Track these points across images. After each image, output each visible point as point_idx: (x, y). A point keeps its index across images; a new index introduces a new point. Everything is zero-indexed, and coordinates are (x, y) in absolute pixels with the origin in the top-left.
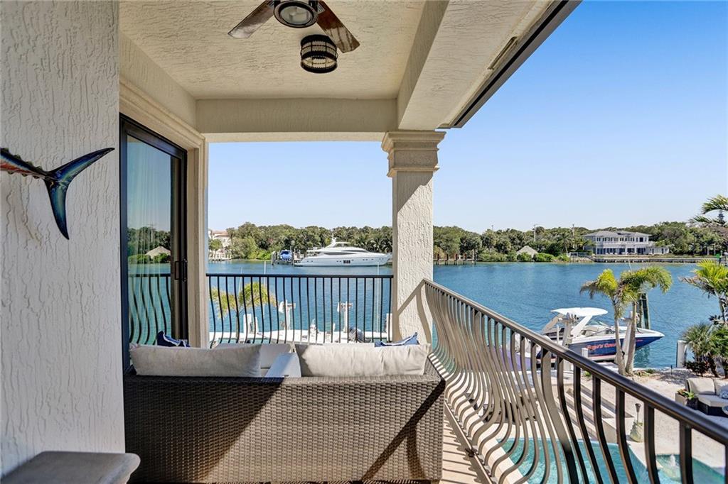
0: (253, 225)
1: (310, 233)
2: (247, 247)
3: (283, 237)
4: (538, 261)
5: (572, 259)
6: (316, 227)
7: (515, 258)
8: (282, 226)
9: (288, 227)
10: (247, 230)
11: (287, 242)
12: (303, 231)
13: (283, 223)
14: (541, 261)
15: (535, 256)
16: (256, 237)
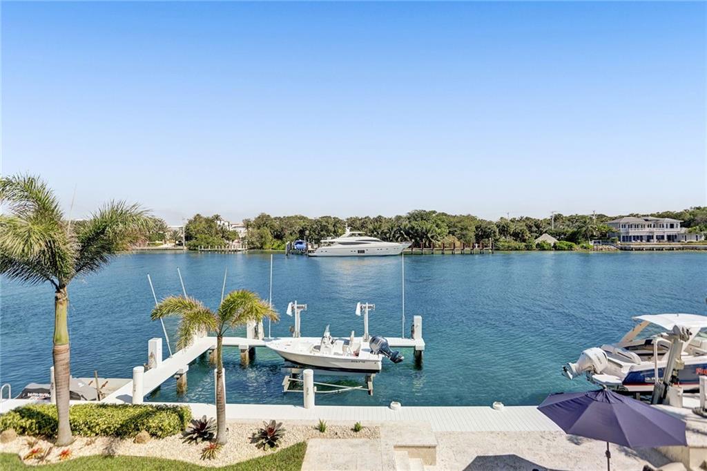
0: (269, 216)
1: (324, 223)
2: (262, 237)
3: (297, 228)
4: (559, 250)
5: (595, 247)
6: (330, 217)
7: (534, 246)
8: (296, 216)
9: (302, 218)
10: (263, 221)
11: (302, 232)
12: (317, 222)
13: (298, 214)
14: (562, 249)
15: (555, 244)
16: (271, 227)
